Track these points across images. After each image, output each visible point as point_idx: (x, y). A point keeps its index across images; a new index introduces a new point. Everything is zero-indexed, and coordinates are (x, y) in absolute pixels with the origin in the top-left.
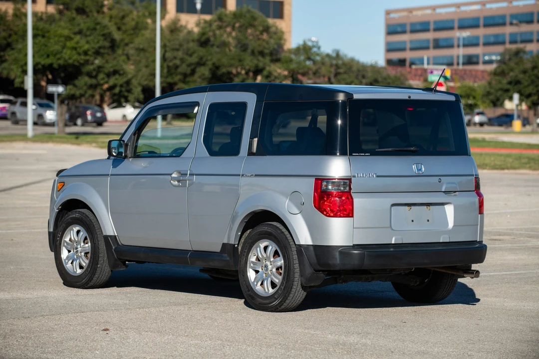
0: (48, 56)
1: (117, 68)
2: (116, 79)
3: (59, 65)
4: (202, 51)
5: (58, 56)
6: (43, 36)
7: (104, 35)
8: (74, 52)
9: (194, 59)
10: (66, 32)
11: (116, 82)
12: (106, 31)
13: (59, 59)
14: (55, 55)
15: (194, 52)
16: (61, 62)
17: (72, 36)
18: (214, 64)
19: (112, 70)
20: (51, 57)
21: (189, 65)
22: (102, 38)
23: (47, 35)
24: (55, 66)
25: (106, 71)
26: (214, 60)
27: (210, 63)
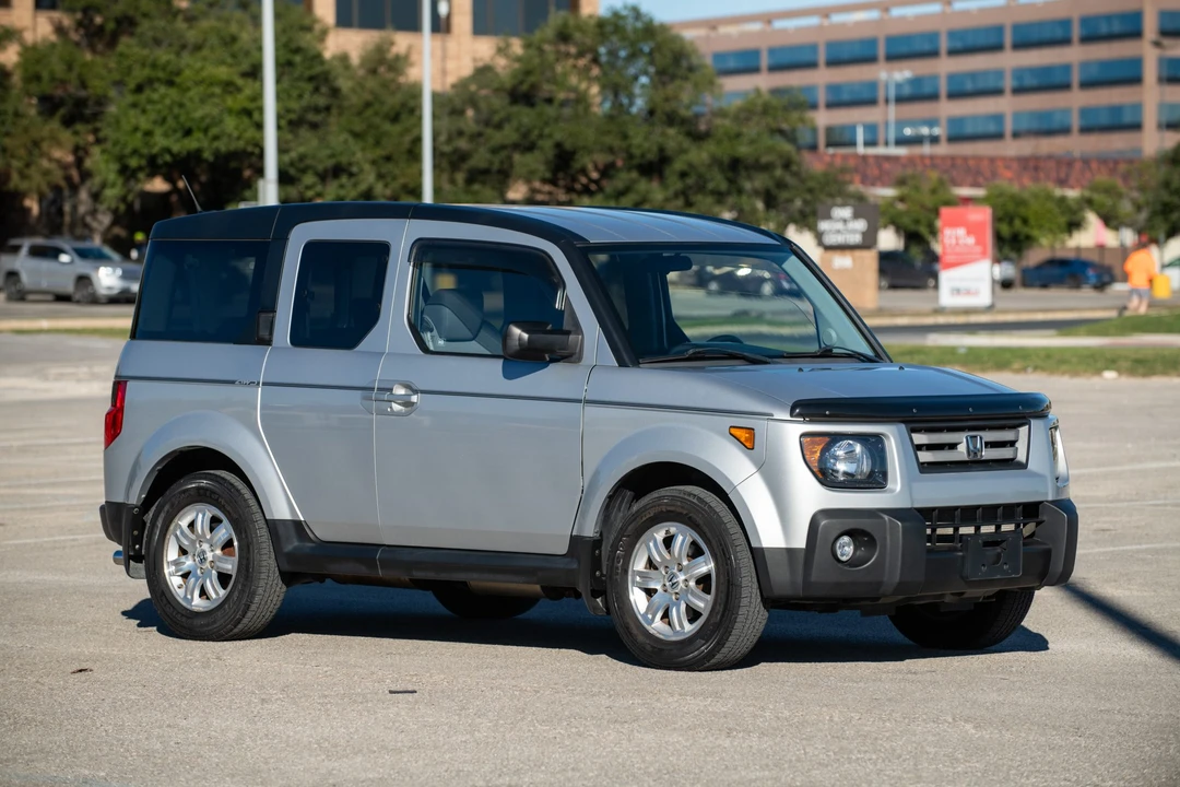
0: (188, 133)
1: (344, 160)
2: (342, 186)
3: (217, 154)
4: (525, 116)
5: (214, 131)
6: (170, 83)
7: (311, 79)
8: (246, 120)
9: (508, 135)
10: (223, 72)
11: (342, 192)
12: (318, 69)
13: (216, 138)
14: (206, 131)
15: (508, 119)
16: (222, 146)
17: (240, 82)
18: (558, 145)
19: (330, 163)
20: (198, 135)
21: (495, 151)
22: (309, 87)
23: (178, 80)
24: (207, 155)
25: (320, 168)
26: (558, 136)
27: (547, 144)
